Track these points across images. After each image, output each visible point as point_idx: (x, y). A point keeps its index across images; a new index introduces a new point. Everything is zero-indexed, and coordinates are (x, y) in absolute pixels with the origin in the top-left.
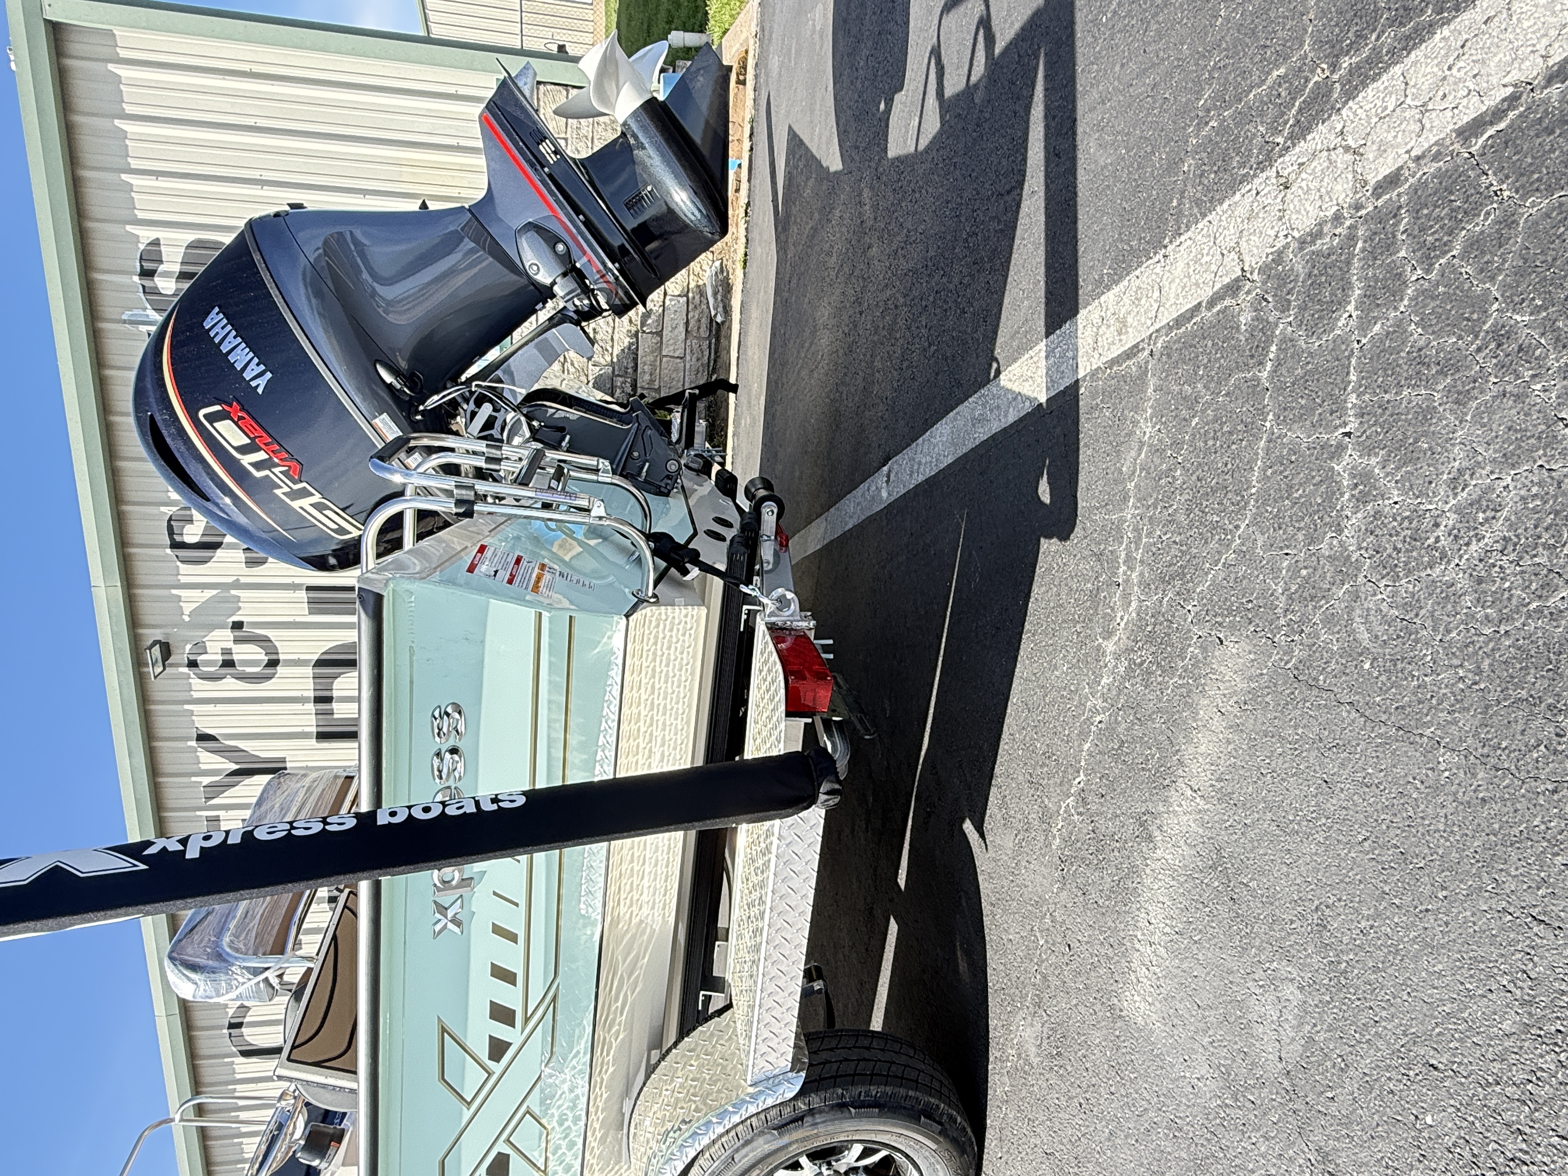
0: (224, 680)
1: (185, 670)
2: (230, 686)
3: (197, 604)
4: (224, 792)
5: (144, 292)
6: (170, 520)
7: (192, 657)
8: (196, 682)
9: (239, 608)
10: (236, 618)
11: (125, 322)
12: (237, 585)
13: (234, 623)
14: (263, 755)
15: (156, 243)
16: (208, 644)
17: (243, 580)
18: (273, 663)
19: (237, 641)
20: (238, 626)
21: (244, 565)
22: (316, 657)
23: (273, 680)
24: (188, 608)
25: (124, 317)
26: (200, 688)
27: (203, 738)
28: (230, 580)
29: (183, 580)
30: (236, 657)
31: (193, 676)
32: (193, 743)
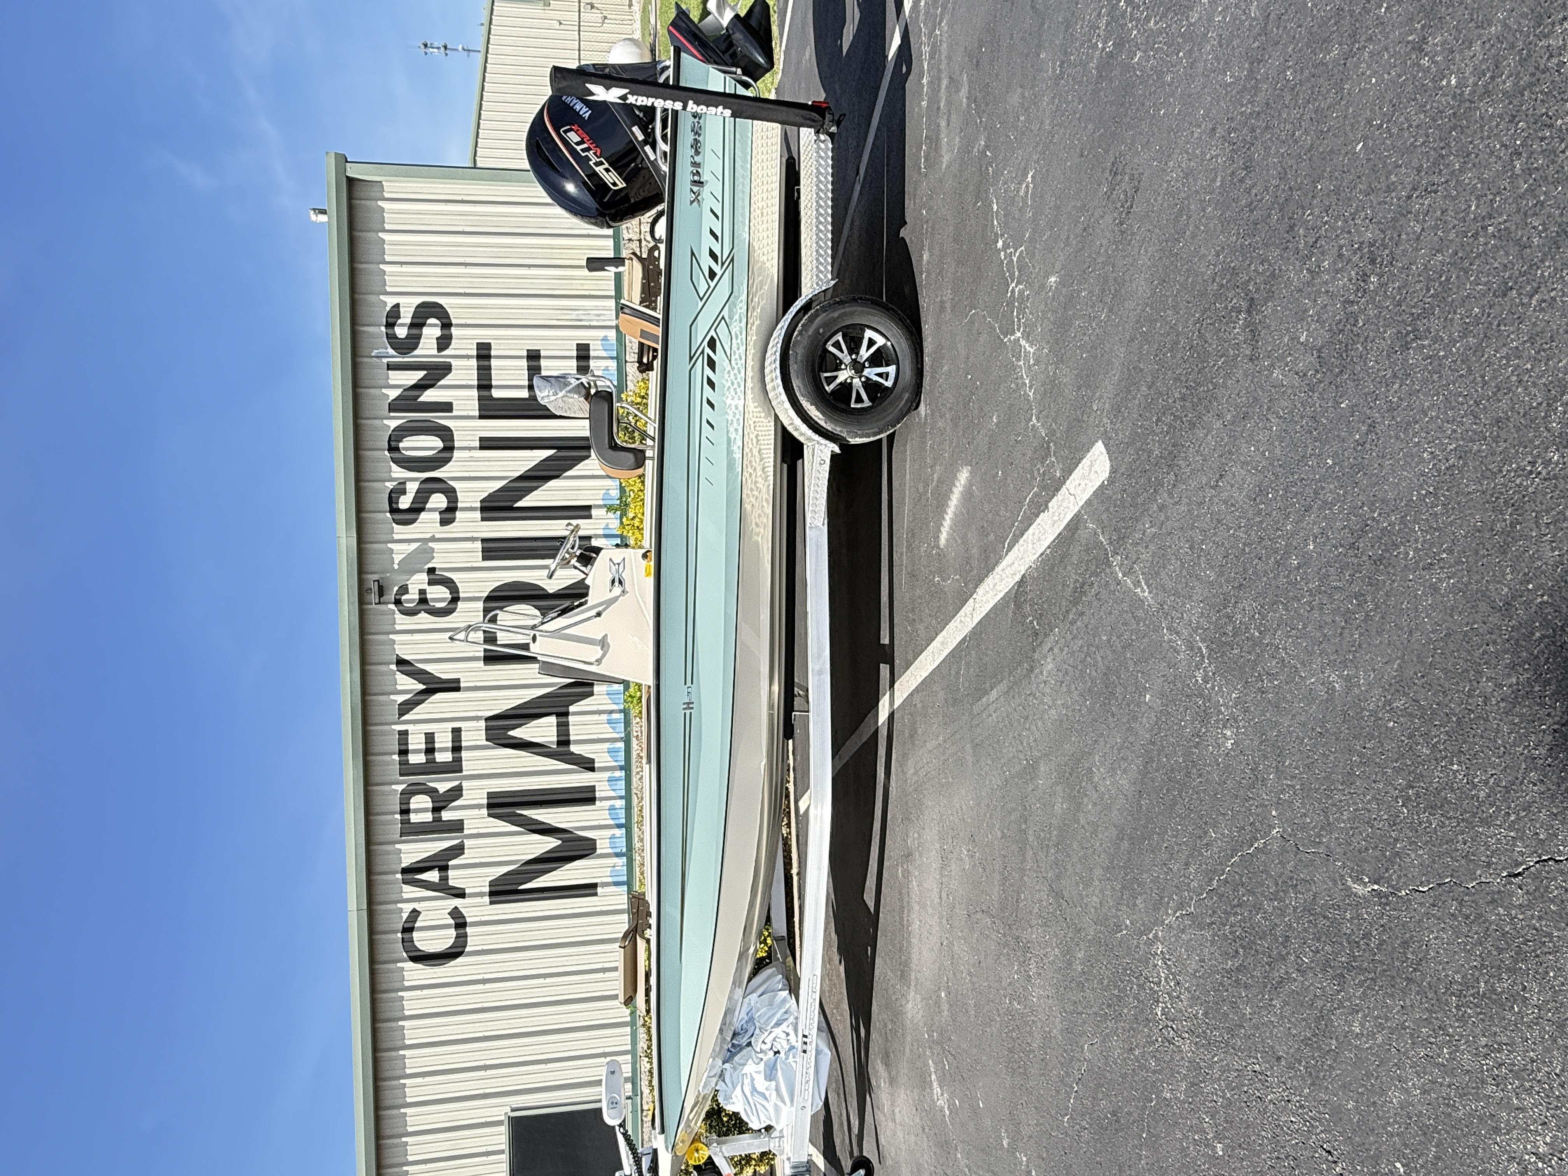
0: (419, 615)
1: (393, 606)
2: (424, 619)
3: (404, 556)
4: (412, 709)
5: (387, 338)
6: (391, 492)
7: (397, 597)
8: (398, 616)
9: (433, 558)
10: (430, 565)
11: (373, 357)
12: (433, 539)
13: (429, 569)
14: (444, 676)
15: (397, 306)
16: (410, 587)
17: (437, 536)
18: (455, 600)
19: (431, 583)
20: (431, 571)
21: (438, 524)
22: (485, 594)
23: (454, 614)
24: (397, 558)
25: (373, 354)
26: (402, 621)
27: (401, 662)
28: (428, 536)
29: (396, 537)
30: (428, 596)
31: (397, 612)
32: (393, 667)
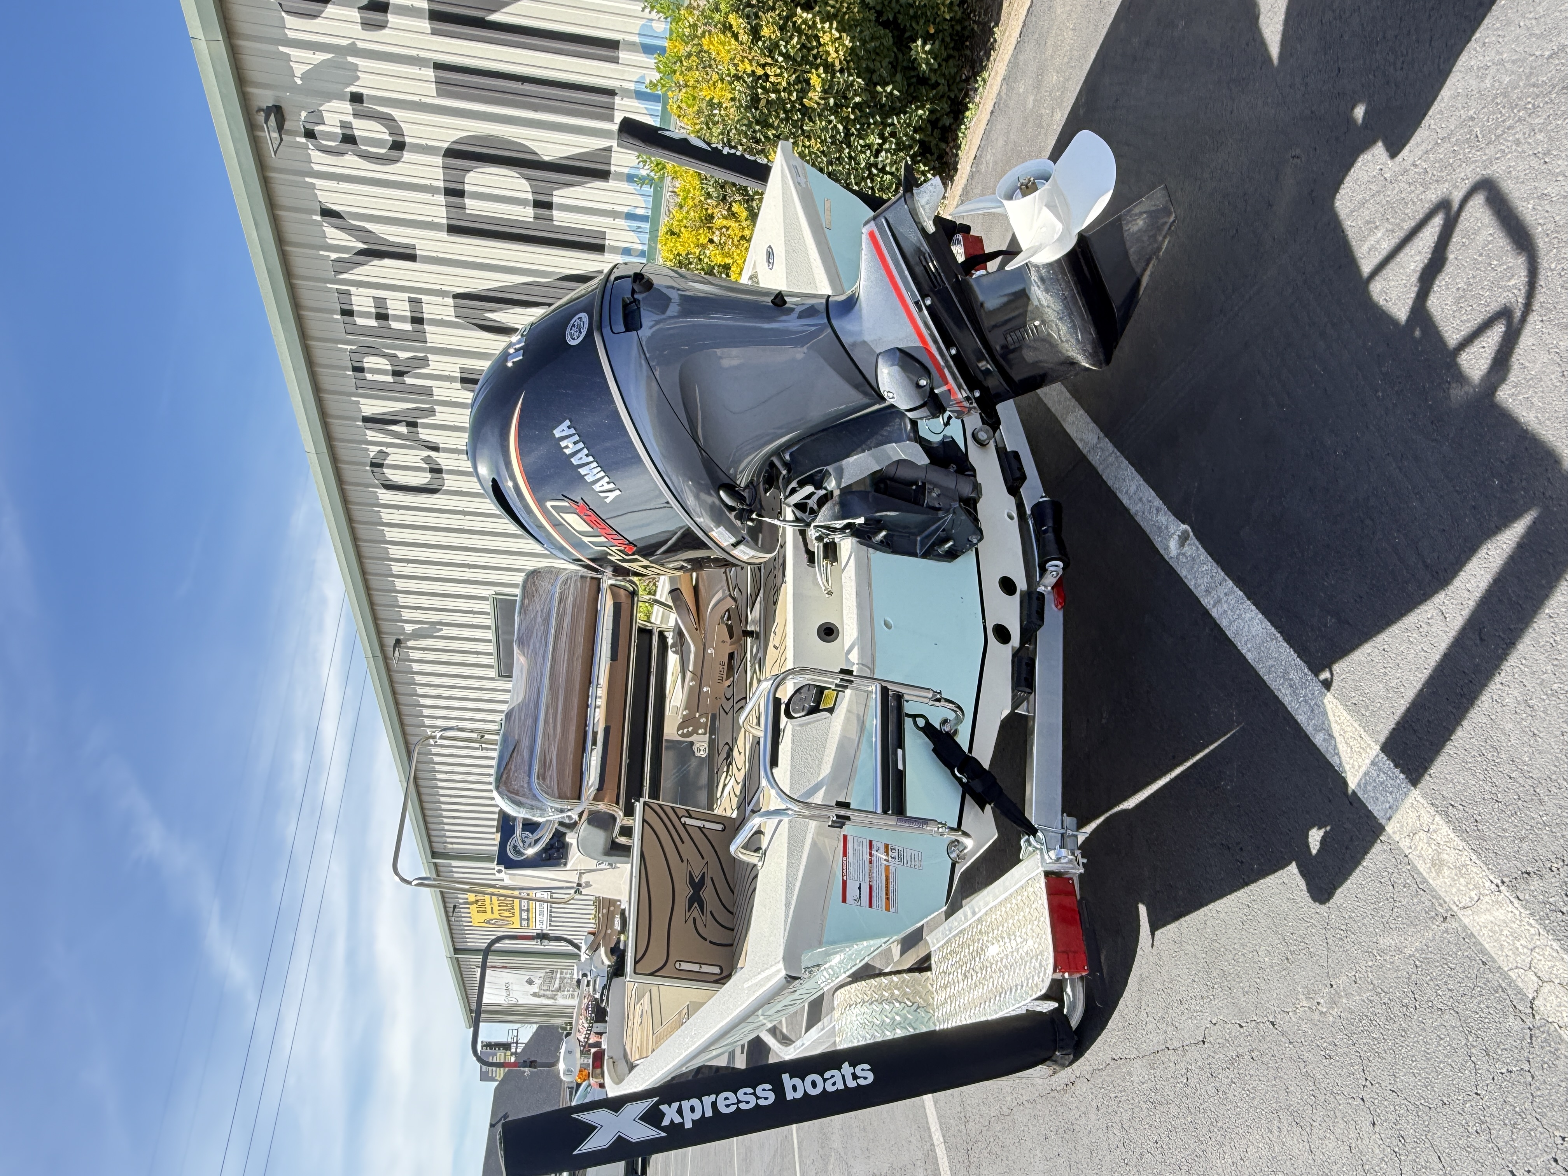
0: (346, 157)
1: (303, 140)
2: (353, 163)
3: (310, 67)
4: (352, 269)
7: (309, 126)
8: (316, 155)
9: (358, 78)
10: (354, 90)
12: (354, 50)
13: (352, 94)
14: (391, 239)
16: (325, 114)
17: (360, 44)
18: (399, 146)
19: (356, 115)
20: (356, 98)
21: (359, 27)
22: (446, 145)
23: (399, 164)
24: (299, 70)
26: (320, 161)
27: (327, 213)
28: (345, 42)
29: (291, 34)
30: (357, 133)
31: (311, 147)
32: (319, 218)
